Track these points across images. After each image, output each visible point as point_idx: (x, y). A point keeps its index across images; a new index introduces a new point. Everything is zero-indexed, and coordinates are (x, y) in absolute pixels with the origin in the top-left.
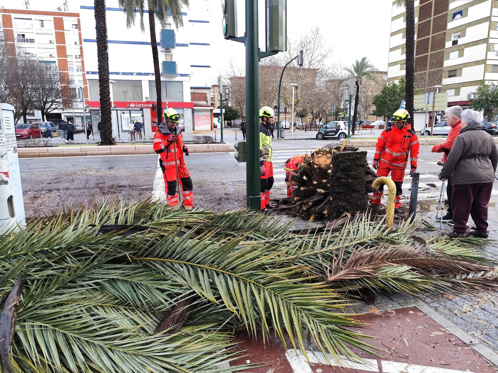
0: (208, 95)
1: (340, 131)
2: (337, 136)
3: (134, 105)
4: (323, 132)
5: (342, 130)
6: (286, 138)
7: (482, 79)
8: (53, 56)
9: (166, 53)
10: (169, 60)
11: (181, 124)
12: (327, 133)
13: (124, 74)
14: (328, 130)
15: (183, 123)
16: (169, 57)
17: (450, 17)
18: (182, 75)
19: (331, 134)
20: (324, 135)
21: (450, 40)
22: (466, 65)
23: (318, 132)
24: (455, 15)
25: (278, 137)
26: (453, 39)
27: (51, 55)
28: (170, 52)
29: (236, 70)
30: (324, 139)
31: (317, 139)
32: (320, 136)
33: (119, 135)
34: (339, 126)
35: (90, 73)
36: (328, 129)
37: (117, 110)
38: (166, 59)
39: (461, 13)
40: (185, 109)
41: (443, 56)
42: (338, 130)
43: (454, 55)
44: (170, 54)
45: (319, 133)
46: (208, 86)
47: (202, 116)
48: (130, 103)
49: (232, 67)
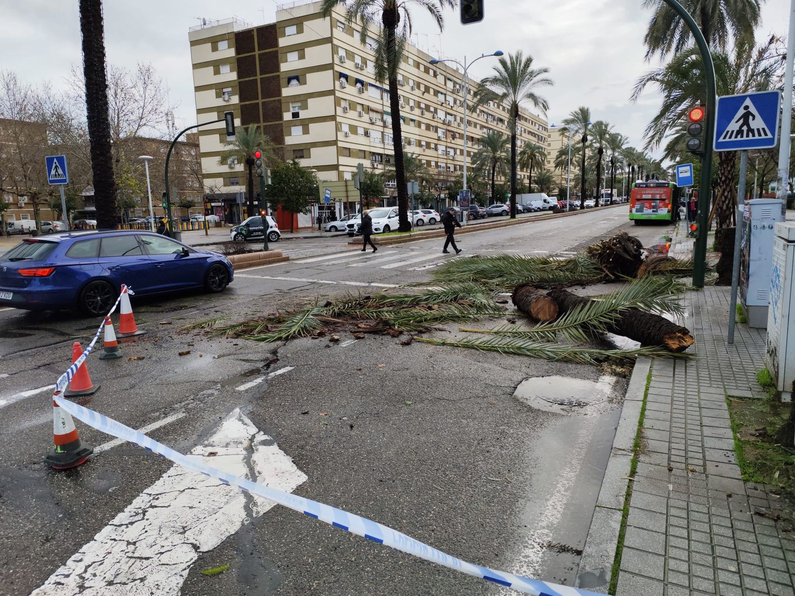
1: (270, 230)
4: (243, 233)
7: (336, 163)
12: (250, 233)
14: (250, 229)
17: (283, 81)
19: (257, 234)
20: (245, 237)
21: (289, 111)
22: (315, 145)
23: (235, 233)
24: (289, 80)
26: (292, 110)
32: (240, 238)
36: (251, 226)
39: (297, 78)
41: (282, 130)
43: (297, 131)
45: (238, 233)
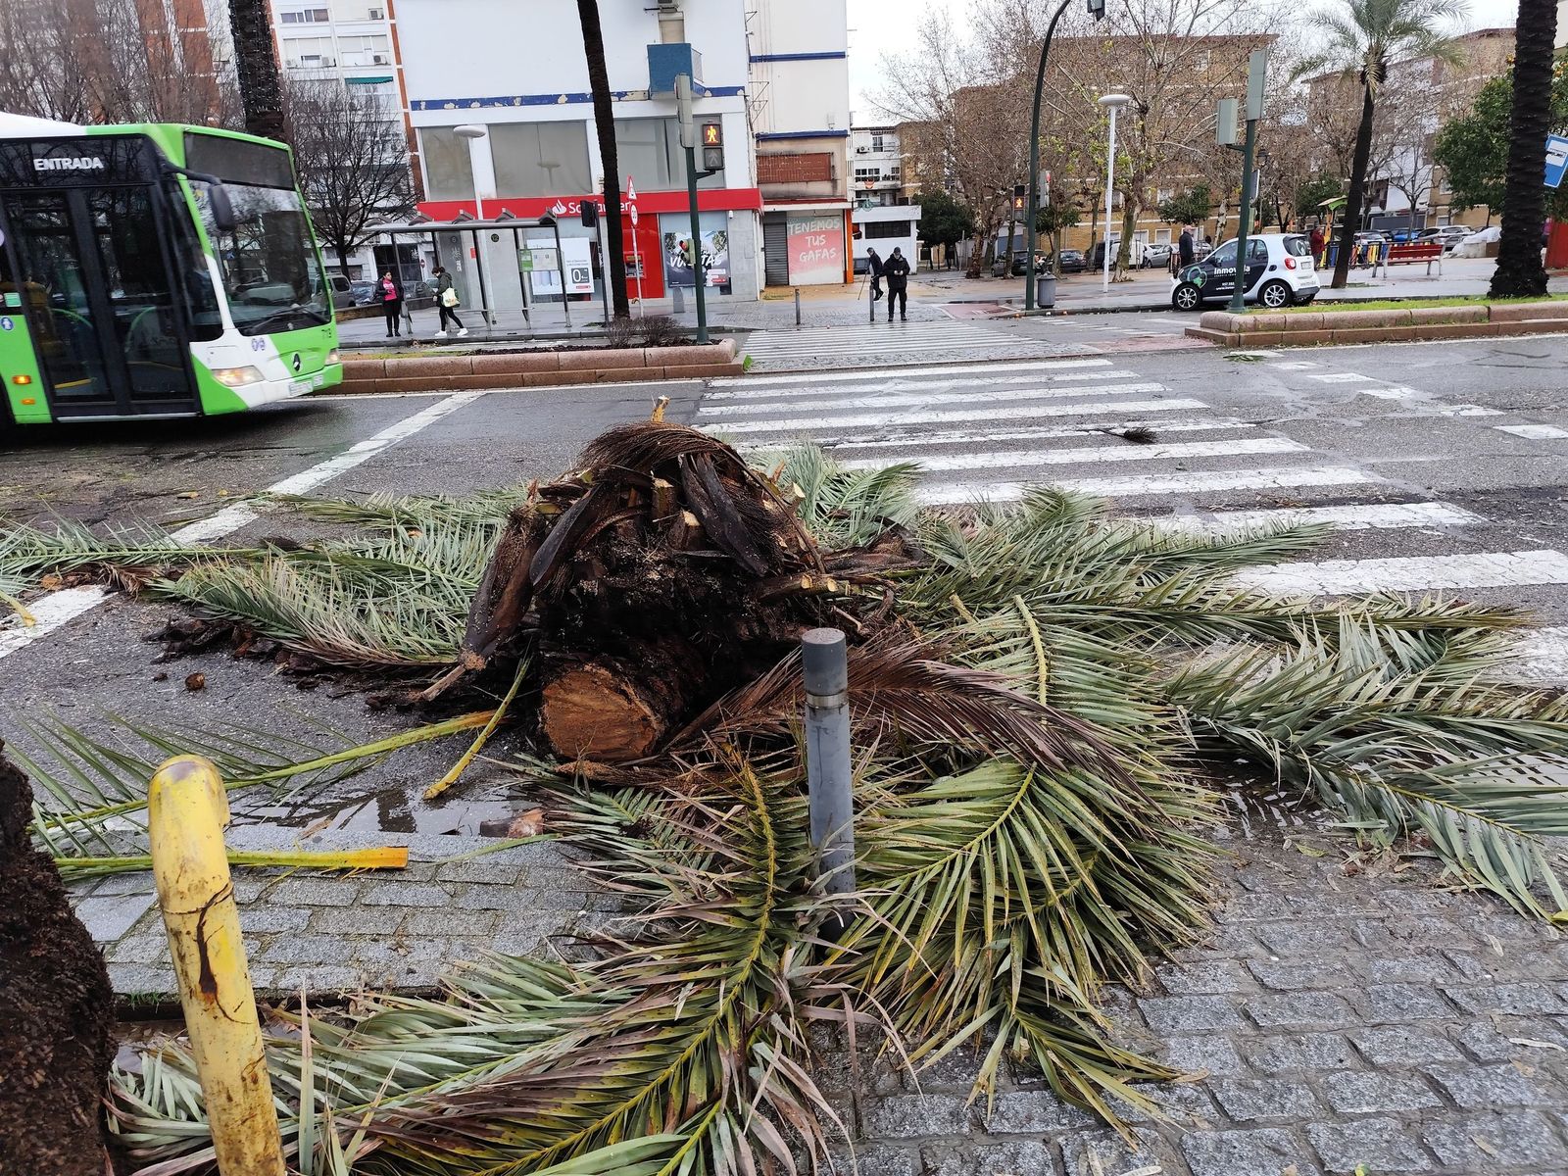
0: (836, 161)
1: (1267, 276)
2: (1253, 293)
3: (563, 210)
4: (1198, 281)
5: (1273, 268)
6: (1058, 306)
8: (383, 61)
9: (664, 17)
10: (673, 40)
11: (721, 267)
12: (1213, 283)
13: (529, 101)
14: (1217, 271)
15: (726, 265)
16: (672, 27)
18: (718, 92)
19: (1231, 285)
20: (1201, 292)
23: (1178, 282)
25: (1029, 306)
27: (377, 59)
28: (674, 9)
29: (952, 63)
30: (1201, 306)
31: (1175, 307)
32: (1187, 297)
33: (525, 312)
34: (1264, 256)
35: (423, 105)
36: (1220, 266)
37: (515, 228)
38: (663, 35)
40: (731, 214)
42: (1258, 271)
44: (677, 16)
45: (1185, 284)
46: (838, 128)
47: (815, 234)
48: (553, 202)
49: (938, 52)
